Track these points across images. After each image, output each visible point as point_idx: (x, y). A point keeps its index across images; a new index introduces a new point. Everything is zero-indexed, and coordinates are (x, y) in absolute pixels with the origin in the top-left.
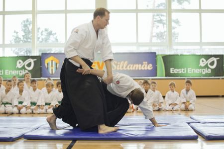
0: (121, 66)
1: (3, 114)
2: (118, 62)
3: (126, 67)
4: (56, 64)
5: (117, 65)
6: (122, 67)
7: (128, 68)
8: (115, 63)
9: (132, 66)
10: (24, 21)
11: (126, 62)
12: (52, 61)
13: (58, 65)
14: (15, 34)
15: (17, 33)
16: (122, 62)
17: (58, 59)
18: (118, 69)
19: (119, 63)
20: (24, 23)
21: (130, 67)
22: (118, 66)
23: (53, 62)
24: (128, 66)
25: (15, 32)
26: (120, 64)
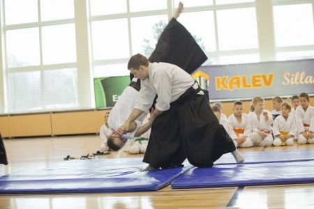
0: (296, 79)
1: (136, 154)
2: (291, 74)
3: (303, 80)
4: (206, 81)
5: (290, 78)
6: (298, 80)
7: (306, 82)
8: (287, 75)
9: (311, 78)
10: (157, 25)
11: (303, 73)
12: (200, 77)
13: (208, 82)
14: (145, 44)
15: (148, 41)
16: (298, 74)
17: (208, 74)
18: (292, 83)
19: (293, 75)
20: (156, 28)
21: (309, 79)
22: (292, 79)
23: (202, 78)
24: (307, 79)
25: (145, 40)
26: (294, 77)
